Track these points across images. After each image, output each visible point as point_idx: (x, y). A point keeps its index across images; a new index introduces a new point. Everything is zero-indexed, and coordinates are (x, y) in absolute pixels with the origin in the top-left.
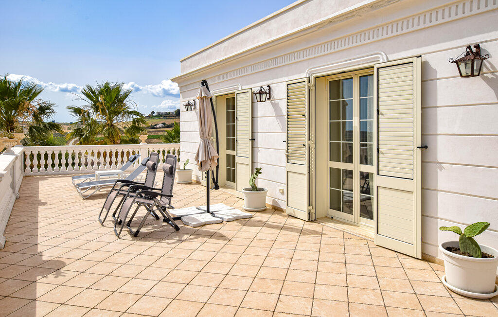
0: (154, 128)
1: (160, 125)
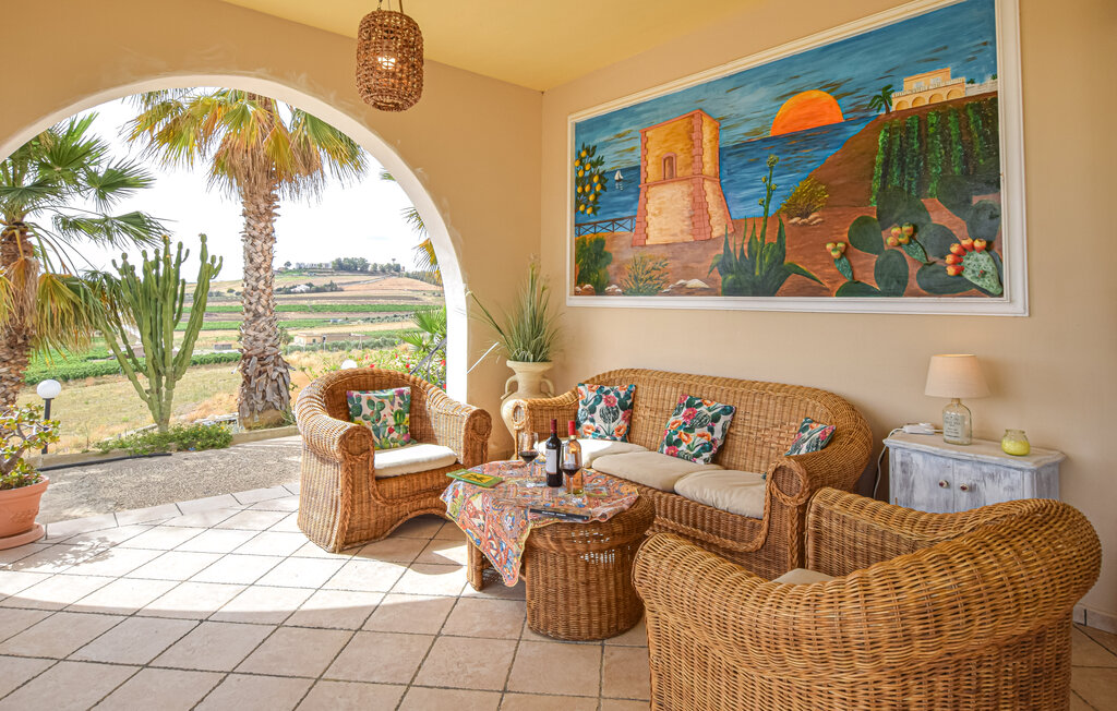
0: (290, 293)
1: (303, 287)
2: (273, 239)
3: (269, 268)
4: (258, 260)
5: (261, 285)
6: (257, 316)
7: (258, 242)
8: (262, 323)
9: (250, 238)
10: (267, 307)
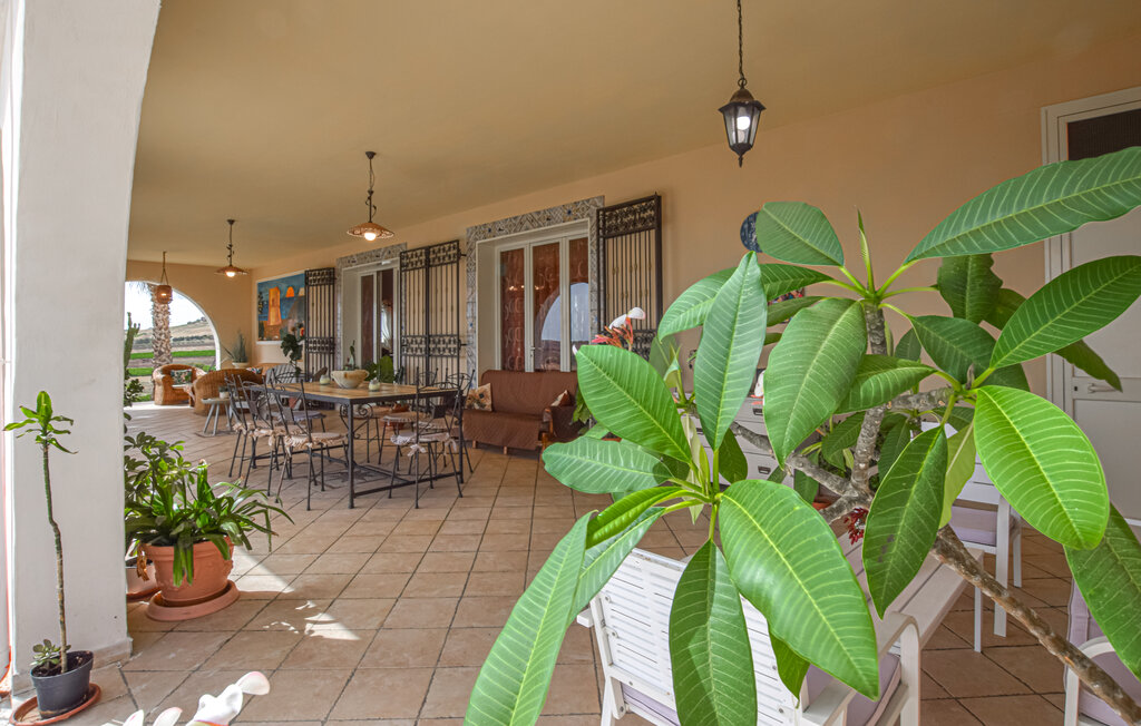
2: (169, 313)
3: (167, 328)
4: (161, 324)
5: (163, 337)
6: (161, 353)
7: (160, 315)
8: (164, 357)
9: (155, 313)
10: (166, 349)
